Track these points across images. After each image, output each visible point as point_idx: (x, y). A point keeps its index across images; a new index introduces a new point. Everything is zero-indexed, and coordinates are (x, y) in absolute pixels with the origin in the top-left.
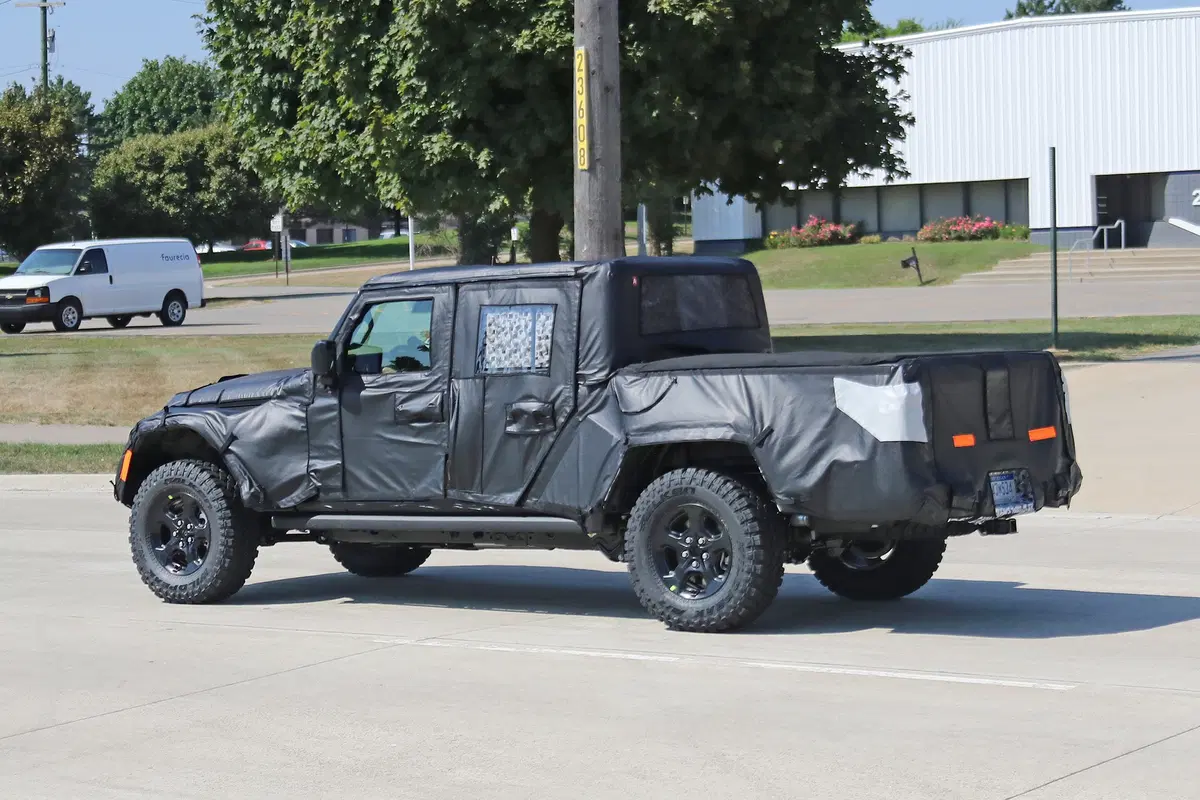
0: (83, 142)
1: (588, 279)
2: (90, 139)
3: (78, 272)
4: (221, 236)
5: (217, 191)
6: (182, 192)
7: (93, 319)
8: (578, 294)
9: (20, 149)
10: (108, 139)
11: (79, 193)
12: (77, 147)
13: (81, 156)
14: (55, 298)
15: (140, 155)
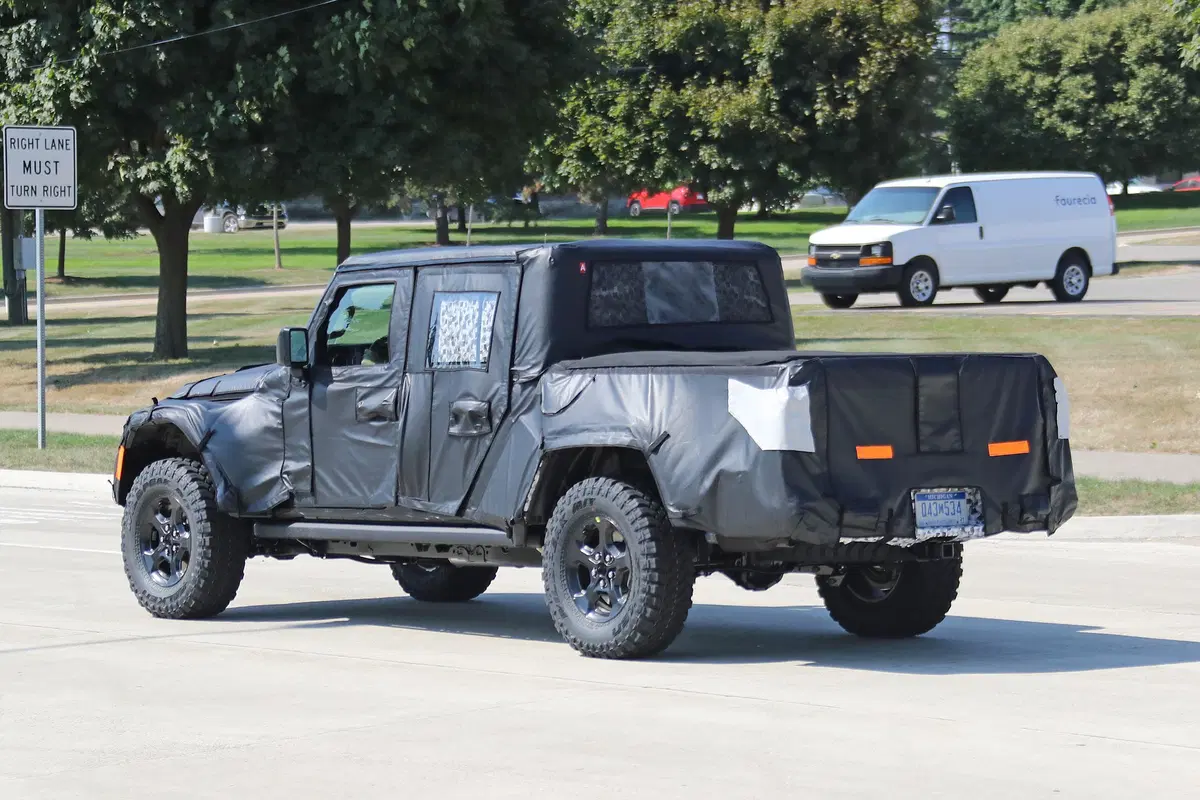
0: (942, 30)
1: (528, 264)
2: (952, 26)
3: (935, 221)
4: (1142, 170)
5: (1138, 102)
6: (1087, 104)
7: (953, 289)
8: (518, 281)
9: (854, 40)
10: (979, 26)
11: (935, 105)
12: (934, 37)
13: (940, 51)
14: (900, 258)
15: (1025, 49)
